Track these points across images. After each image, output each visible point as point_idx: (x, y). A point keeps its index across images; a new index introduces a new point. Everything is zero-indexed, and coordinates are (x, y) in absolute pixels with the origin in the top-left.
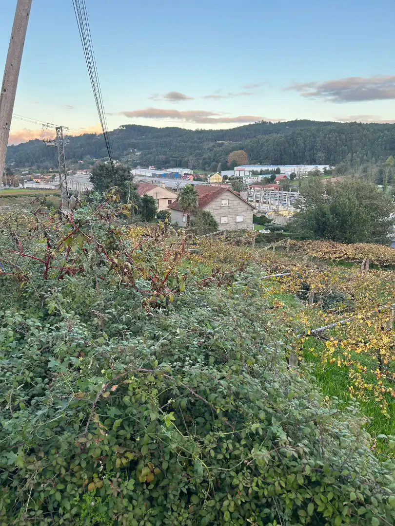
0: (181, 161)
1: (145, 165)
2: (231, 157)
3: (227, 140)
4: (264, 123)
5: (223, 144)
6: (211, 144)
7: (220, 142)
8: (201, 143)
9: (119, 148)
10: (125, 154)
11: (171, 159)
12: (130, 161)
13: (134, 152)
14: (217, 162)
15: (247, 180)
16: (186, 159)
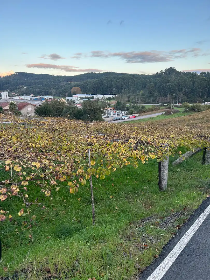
0: (48, 92)
1: (28, 94)
2: (73, 90)
3: (73, 81)
4: (92, 73)
5: (71, 83)
6: (65, 83)
7: (69, 82)
8: (59, 83)
9: (14, 85)
10: (17, 88)
11: (42, 91)
12: (20, 92)
13: (22, 87)
14: (66, 93)
15: (77, 101)
16: (51, 91)
